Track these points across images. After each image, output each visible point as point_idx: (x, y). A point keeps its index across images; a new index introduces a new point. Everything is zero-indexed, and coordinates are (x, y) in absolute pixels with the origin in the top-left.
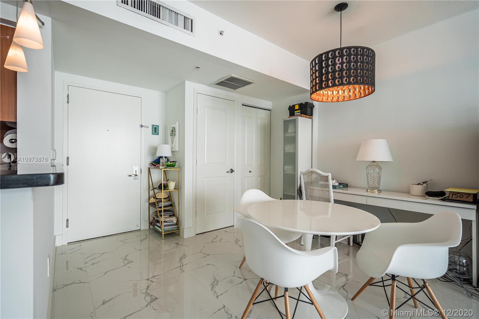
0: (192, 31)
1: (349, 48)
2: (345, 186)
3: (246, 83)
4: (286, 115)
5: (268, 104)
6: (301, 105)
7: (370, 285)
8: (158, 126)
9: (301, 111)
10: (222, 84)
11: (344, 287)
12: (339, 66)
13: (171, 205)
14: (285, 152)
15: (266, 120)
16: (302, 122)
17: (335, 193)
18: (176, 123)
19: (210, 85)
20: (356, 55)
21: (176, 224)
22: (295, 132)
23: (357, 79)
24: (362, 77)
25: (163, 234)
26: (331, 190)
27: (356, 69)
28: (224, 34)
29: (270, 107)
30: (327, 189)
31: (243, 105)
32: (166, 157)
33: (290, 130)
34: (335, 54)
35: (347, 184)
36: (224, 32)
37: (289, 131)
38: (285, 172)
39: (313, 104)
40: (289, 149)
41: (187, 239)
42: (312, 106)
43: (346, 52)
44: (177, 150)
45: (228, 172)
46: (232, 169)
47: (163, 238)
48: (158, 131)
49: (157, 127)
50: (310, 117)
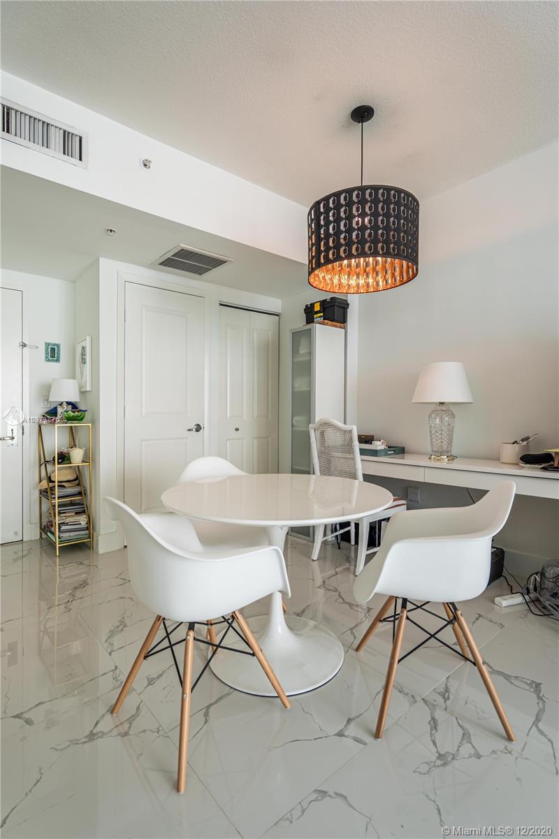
0: (80, 160)
1: (376, 188)
2: (400, 451)
3: (217, 262)
4: (299, 322)
5: (274, 304)
6: (323, 303)
7: (381, 621)
8: (58, 346)
9: (324, 315)
10: (168, 263)
11: (354, 631)
12: (358, 220)
13: (80, 494)
14: (295, 390)
15: (270, 333)
16: (324, 334)
17: (364, 462)
18: (85, 339)
19: (150, 266)
20: (387, 202)
21: (87, 529)
22: (310, 353)
23: (388, 248)
24: (397, 243)
25: (58, 546)
26: (358, 457)
27: (387, 228)
28: (151, 165)
29: (278, 310)
30: (351, 456)
31: (221, 305)
32: (69, 403)
33: (303, 351)
34: (351, 197)
35: (404, 448)
36: (150, 162)
37: (301, 352)
38: (295, 429)
39: (347, 301)
40: (301, 385)
41: (103, 554)
42: (344, 306)
43: (370, 195)
44: (88, 389)
45: (190, 430)
46: (198, 425)
47: (58, 554)
48: (58, 354)
49: (56, 347)
50: (342, 325)
